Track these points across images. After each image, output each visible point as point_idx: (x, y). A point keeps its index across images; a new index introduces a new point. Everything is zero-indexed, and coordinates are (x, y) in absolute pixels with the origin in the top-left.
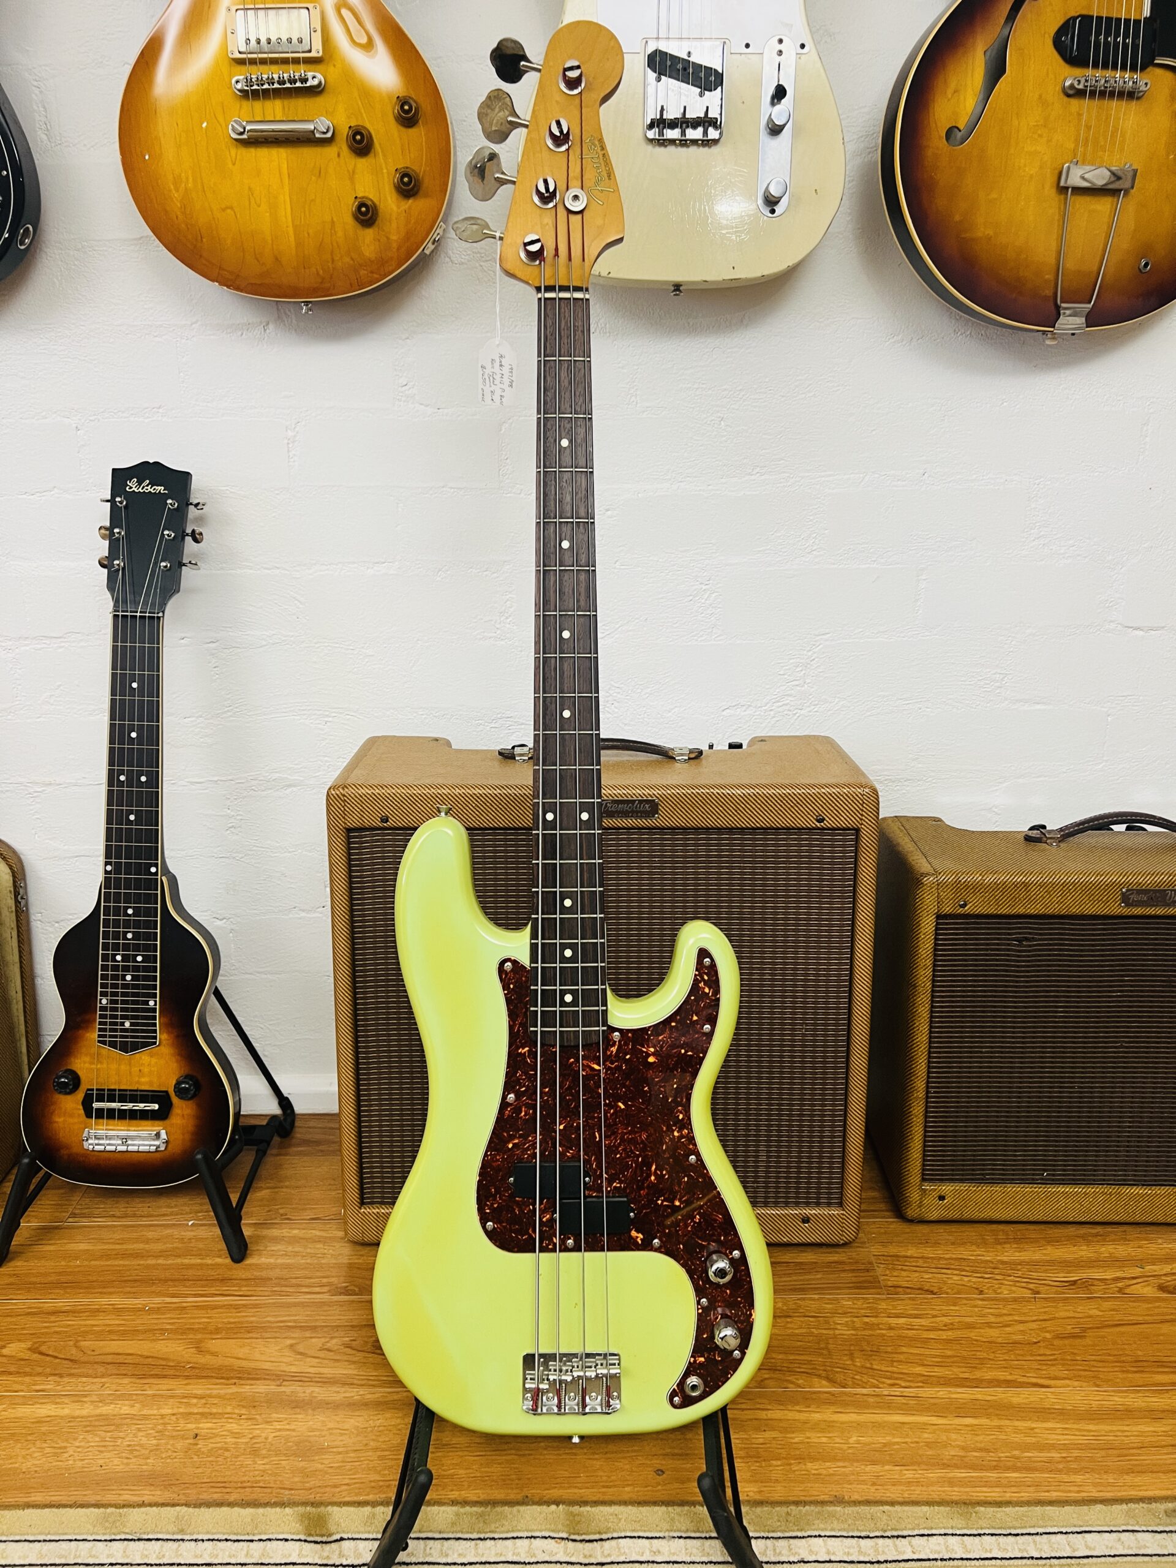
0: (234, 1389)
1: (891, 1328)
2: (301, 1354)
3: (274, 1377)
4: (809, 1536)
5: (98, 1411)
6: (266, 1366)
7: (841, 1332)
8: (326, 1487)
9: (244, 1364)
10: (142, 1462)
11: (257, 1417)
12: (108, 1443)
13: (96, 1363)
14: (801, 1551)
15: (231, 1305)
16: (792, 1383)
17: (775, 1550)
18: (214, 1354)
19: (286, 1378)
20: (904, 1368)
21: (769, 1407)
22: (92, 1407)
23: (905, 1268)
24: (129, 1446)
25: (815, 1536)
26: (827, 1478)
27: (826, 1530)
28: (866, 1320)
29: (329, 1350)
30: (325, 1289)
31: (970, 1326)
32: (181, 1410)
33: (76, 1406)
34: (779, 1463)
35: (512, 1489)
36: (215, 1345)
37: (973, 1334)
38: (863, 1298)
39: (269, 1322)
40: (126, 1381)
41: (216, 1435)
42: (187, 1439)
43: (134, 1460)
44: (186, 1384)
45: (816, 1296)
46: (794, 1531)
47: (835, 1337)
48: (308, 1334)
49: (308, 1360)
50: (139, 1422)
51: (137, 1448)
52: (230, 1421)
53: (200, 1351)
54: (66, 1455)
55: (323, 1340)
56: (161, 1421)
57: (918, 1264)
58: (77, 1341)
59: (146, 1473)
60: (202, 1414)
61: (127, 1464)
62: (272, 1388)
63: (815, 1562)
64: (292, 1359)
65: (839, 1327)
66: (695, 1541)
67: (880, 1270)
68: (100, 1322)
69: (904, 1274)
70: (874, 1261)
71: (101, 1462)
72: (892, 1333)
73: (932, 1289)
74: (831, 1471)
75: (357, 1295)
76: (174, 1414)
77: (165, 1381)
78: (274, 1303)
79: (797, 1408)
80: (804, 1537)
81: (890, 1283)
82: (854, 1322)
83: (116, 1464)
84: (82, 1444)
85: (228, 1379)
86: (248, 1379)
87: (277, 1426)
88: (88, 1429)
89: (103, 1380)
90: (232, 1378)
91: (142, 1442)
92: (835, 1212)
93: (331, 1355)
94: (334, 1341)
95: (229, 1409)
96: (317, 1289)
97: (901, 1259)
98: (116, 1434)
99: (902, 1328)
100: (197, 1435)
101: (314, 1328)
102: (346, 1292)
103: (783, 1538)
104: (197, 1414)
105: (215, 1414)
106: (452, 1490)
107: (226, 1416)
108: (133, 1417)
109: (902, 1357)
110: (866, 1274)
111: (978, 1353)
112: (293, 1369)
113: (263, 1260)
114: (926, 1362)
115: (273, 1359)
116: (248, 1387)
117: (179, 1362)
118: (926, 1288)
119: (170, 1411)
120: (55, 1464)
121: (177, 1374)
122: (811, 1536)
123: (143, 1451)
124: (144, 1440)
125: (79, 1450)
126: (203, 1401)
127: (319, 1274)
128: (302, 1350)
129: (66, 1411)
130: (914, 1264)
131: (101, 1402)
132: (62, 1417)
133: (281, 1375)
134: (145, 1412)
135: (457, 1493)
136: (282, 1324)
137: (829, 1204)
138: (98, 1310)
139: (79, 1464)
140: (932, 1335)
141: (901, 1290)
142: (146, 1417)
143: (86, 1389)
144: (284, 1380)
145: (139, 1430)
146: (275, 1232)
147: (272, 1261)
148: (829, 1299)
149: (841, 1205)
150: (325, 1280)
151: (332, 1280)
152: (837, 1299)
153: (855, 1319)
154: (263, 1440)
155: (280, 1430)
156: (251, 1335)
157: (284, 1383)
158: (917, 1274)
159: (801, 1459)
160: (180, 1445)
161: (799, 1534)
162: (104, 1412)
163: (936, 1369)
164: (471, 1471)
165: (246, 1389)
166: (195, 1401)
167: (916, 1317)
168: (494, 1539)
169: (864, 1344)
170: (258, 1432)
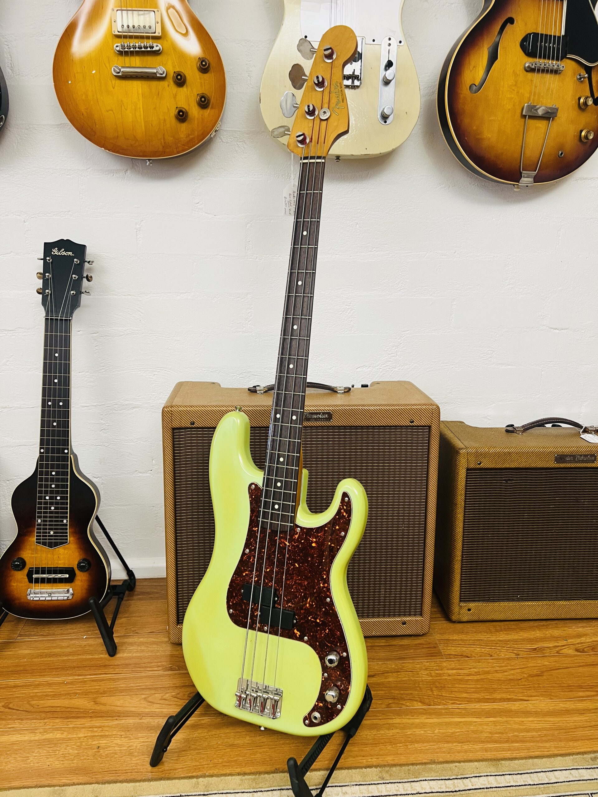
0: (116, 722)
1: (449, 675)
2: (150, 702)
3: (137, 715)
4: (420, 781)
5: (44, 737)
6: (133, 709)
7: (425, 678)
8: (171, 770)
9: (119, 709)
10: (70, 762)
11: (130, 736)
12: (51, 754)
13: (40, 712)
14: (417, 788)
15: (111, 679)
16: (404, 705)
17: (404, 788)
18: (104, 704)
19: (143, 715)
20: (457, 695)
21: (394, 717)
22: (40, 735)
23: (453, 645)
24: (63, 754)
25: (424, 780)
26: (426, 751)
27: (429, 777)
28: (437, 672)
29: (165, 699)
30: (160, 668)
31: (488, 673)
32: (89, 734)
33: (32, 735)
34: (401, 745)
35: (268, 765)
36: (103, 700)
37: (489, 676)
38: (434, 661)
39: (132, 686)
40: (57, 721)
41: (110, 747)
42: (94, 749)
43: (66, 762)
44: (90, 721)
45: (411, 661)
46: (413, 778)
47: (422, 681)
48: (153, 692)
49: (155, 705)
50: (67, 742)
51: (67, 755)
52: (116, 738)
53: (96, 703)
54: (29, 761)
55: (161, 695)
56: (79, 741)
57: (459, 643)
58: (30, 701)
59: (74, 768)
60: (101, 736)
61: (63, 764)
62: (137, 720)
63: (425, 793)
64: (145, 705)
65: (424, 676)
66: (364, 786)
67: (441, 647)
68: (40, 691)
69: (453, 648)
70: (438, 643)
71: (48, 763)
72: (450, 678)
73: (467, 655)
74: (427, 748)
75: (177, 670)
76: (85, 737)
77: (79, 720)
78: (133, 677)
79: (408, 717)
80: (418, 781)
81: (446, 653)
82: (431, 673)
83: (57, 764)
84: (37, 755)
85: (113, 717)
86: (124, 716)
87: (141, 740)
88: (39, 746)
89: (45, 721)
90: (115, 716)
91: (69, 752)
92: (419, 618)
93: (167, 702)
94: (167, 695)
95: (115, 733)
96: (156, 669)
97: (451, 641)
98: (55, 749)
99: (454, 675)
100: (99, 747)
101: (156, 689)
102: (171, 669)
103: (408, 782)
104: (98, 736)
105: (107, 735)
106: (237, 768)
107: (114, 736)
108: (63, 739)
109: (456, 689)
110: (435, 649)
111: (493, 686)
112: (147, 710)
113: (125, 655)
114: (468, 692)
115: (135, 706)
116: (124, 721)
117: (86, 709)
118: (464, 655)
119: (83, 735)
120: (23, 766)
121: (85, 715)
122: (422, 780)
123: (71, 757)
124: (71, 751)
125: (36, 758)
126: (101, 729)
127: (155, 661)
128: (150, 700)
129: (26, 738)
130: (457, 643)
131: (44, 732)
132: (25, 741)
133: (141, 714)
134: (70, 736)
135: (240, 769)
136: (139, 688)
137: (415, 615)
138: (38, 685)
139: (37, 765)
140: (469, 678)
141: (452, 656)
142: (70, 739)
143: (36, 726)
144: (143, 716)
145: (67, 746)
146: (130, 640)
147: (130, 655)
148: (417, 662)
149: (421, 615)
150: (160, 664)
151: (164, 663)
152: (421, 662)
153: (431, 672)
154: (135, 748)
155: (143, 742)
156: (123, 694)
157: (143, 718)
158: (459, 648)
159: (412, 742)
160: (90, 752)
161: (416, 780)
162: (47, 737)
163: (473, 694)
164: (246, 758)
165: (123, 722)
166: (96, 729)
167: (461, 669)
168: (261, 791)
169: (437, 683)
170: (131, 744)
